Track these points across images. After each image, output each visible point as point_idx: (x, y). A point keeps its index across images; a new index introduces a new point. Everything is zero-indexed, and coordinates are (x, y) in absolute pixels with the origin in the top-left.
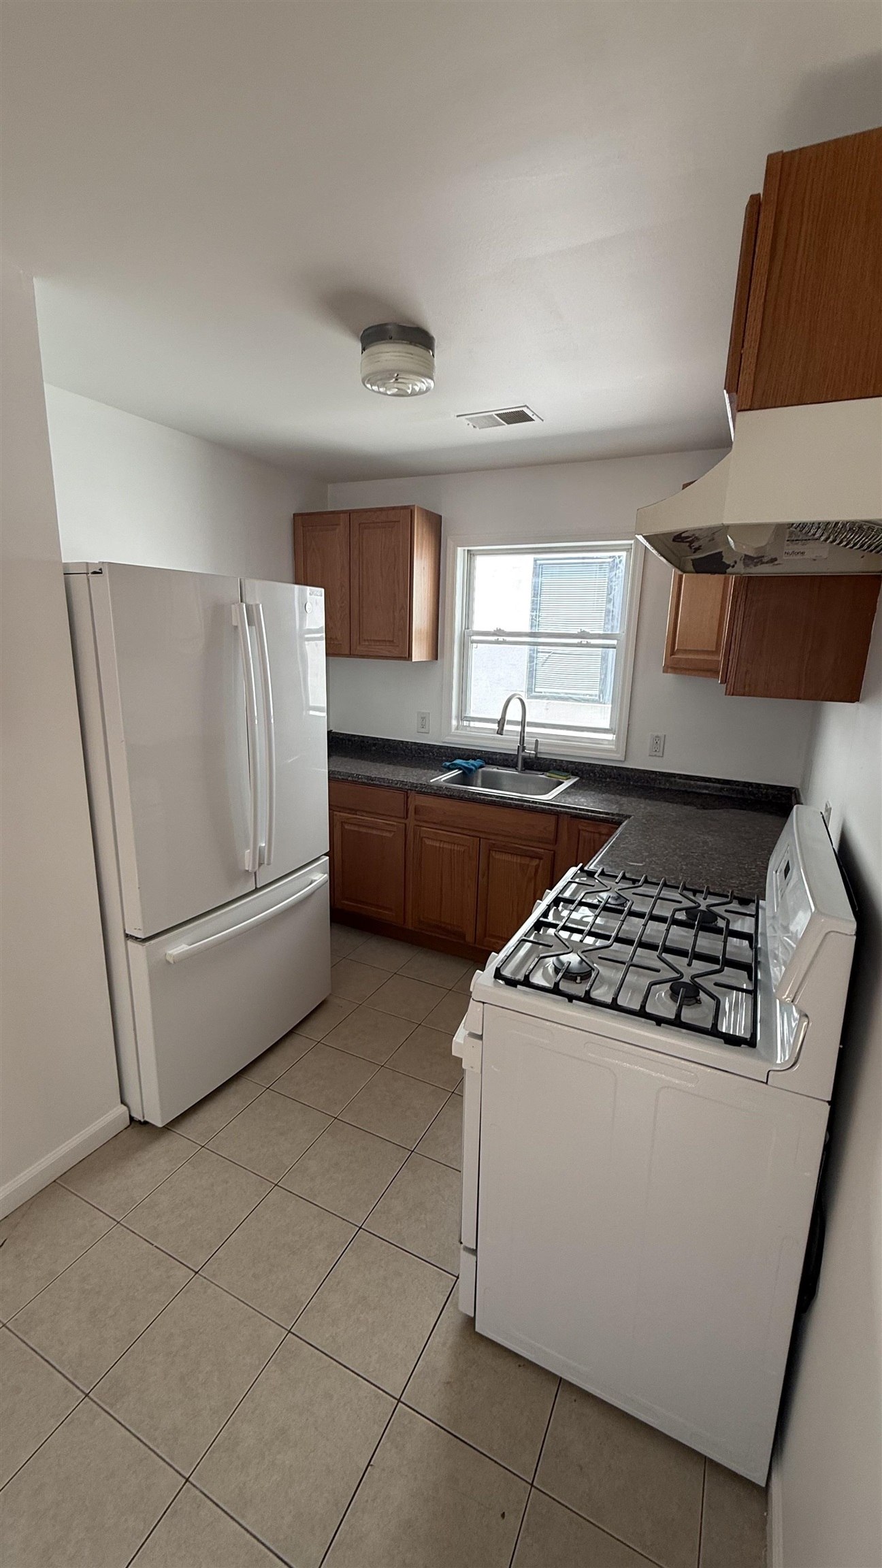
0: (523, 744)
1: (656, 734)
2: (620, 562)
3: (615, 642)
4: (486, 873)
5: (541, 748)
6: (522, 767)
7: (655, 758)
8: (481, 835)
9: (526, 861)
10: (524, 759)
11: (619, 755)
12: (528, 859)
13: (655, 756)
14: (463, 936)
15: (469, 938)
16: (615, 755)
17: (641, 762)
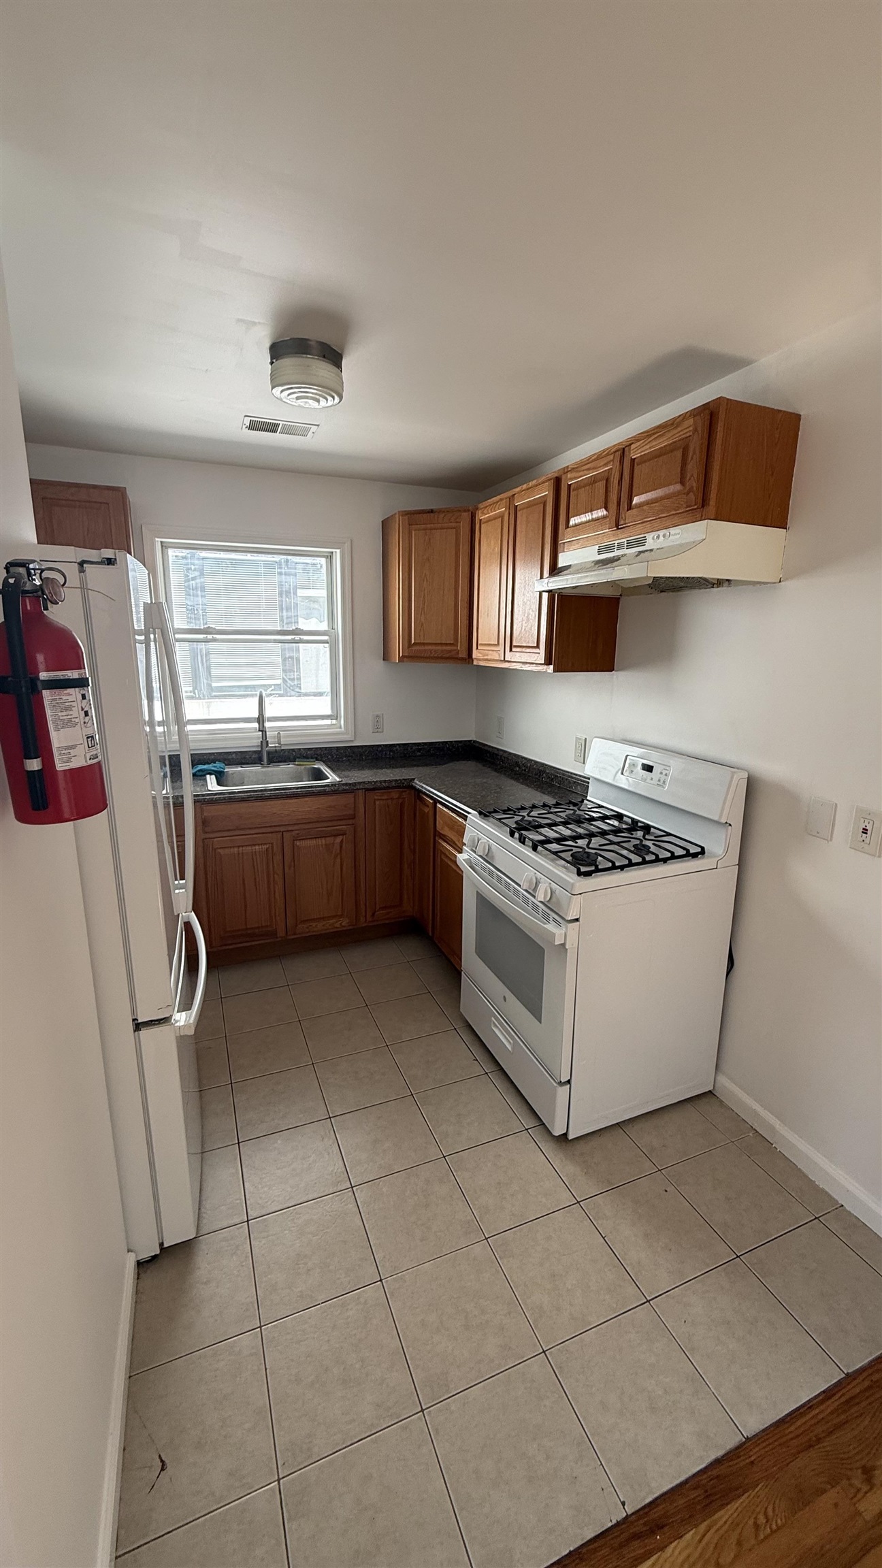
0: (266, 739)
1: (377, 713)
2: (321, 567)
3: (326, 638)
4: (293, 863)
5: (283, 741)
6: (267, 762)
7: (377, 734)
8: (282, 829)
9: (330, 840)
10: (269, 753)
11: (349, 736)
12: (332, 838)
13: (377, 732)
14: (273, 934)
15: (281, 933)
16: (345, 736)
17: (368, 739)
